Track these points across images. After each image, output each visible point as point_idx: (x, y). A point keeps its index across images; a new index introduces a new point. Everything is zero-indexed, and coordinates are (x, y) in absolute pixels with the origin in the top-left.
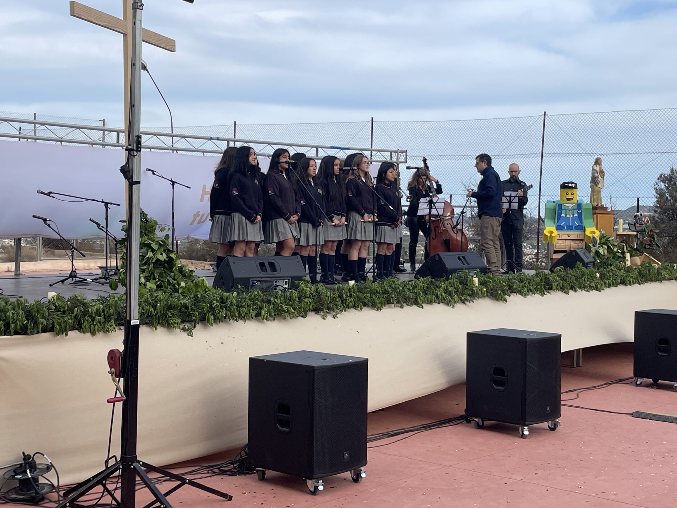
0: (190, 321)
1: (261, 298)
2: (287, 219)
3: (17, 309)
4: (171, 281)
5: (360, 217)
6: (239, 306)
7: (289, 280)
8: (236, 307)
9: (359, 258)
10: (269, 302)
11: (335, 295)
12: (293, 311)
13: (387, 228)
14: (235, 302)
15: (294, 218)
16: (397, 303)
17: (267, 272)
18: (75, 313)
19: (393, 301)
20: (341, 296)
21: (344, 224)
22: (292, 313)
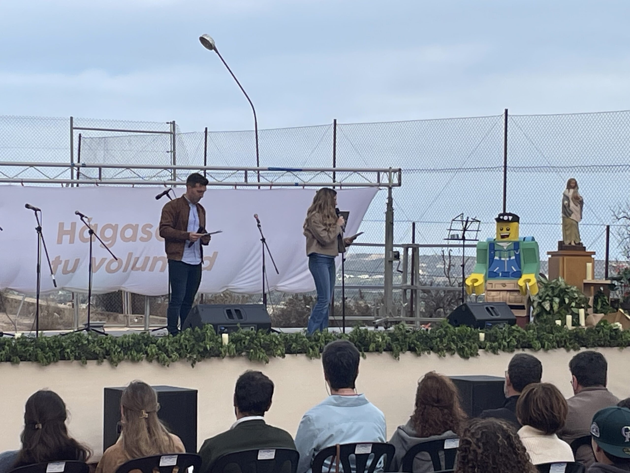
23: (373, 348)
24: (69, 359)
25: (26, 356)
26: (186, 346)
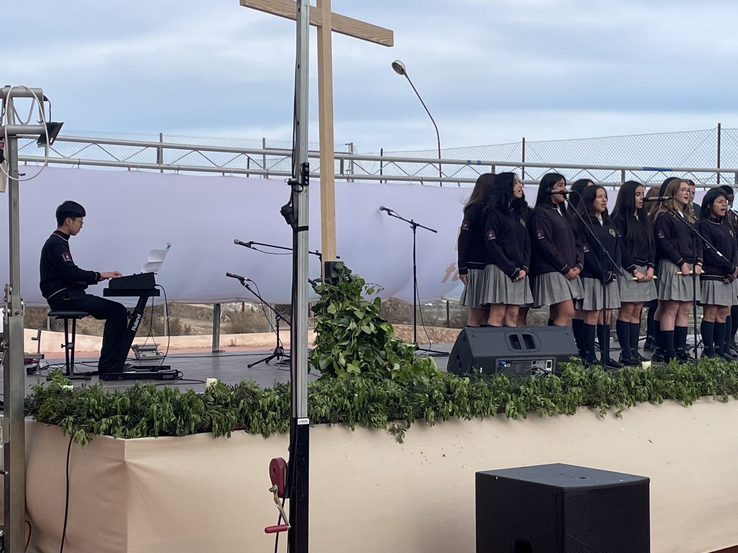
0: (401, 419)
1: (506, 387)
2: (565, 273)
3: (164, 400)
4: (381, 361)
5: (676, 268)
6: (472, 398)
7: (553, 360)
8: (468, 400)
9: (676, 327)
10: (518, 392)
11: (620, 382)
12: (553, 405)
13: (718, 284)
14: (466, 392)
15: (575, 272)
16: (717, 394)
17: (521, 349)
18: (241, 406)
19: (711, 391)
20: (627, 384)
21: (652, 278)
22: (551, 407)
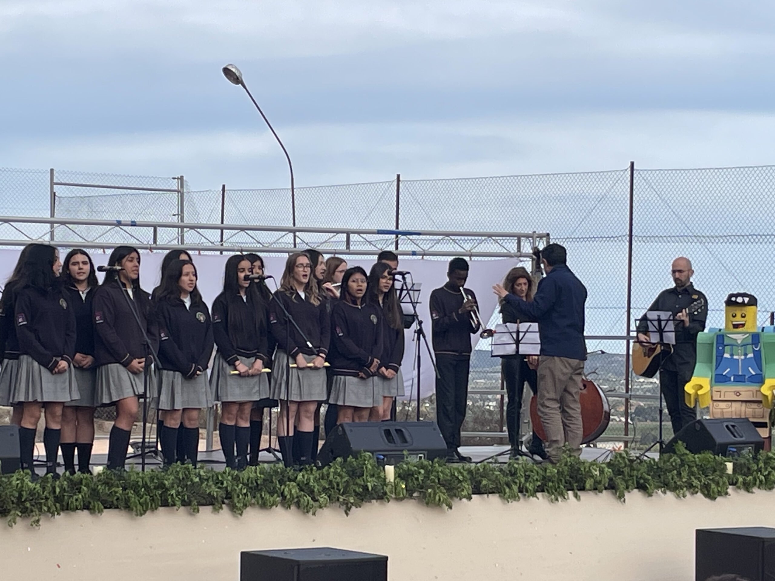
23: (590, 485)
24: (174, 505)
25: (112, 502)
26: (338, 485)
